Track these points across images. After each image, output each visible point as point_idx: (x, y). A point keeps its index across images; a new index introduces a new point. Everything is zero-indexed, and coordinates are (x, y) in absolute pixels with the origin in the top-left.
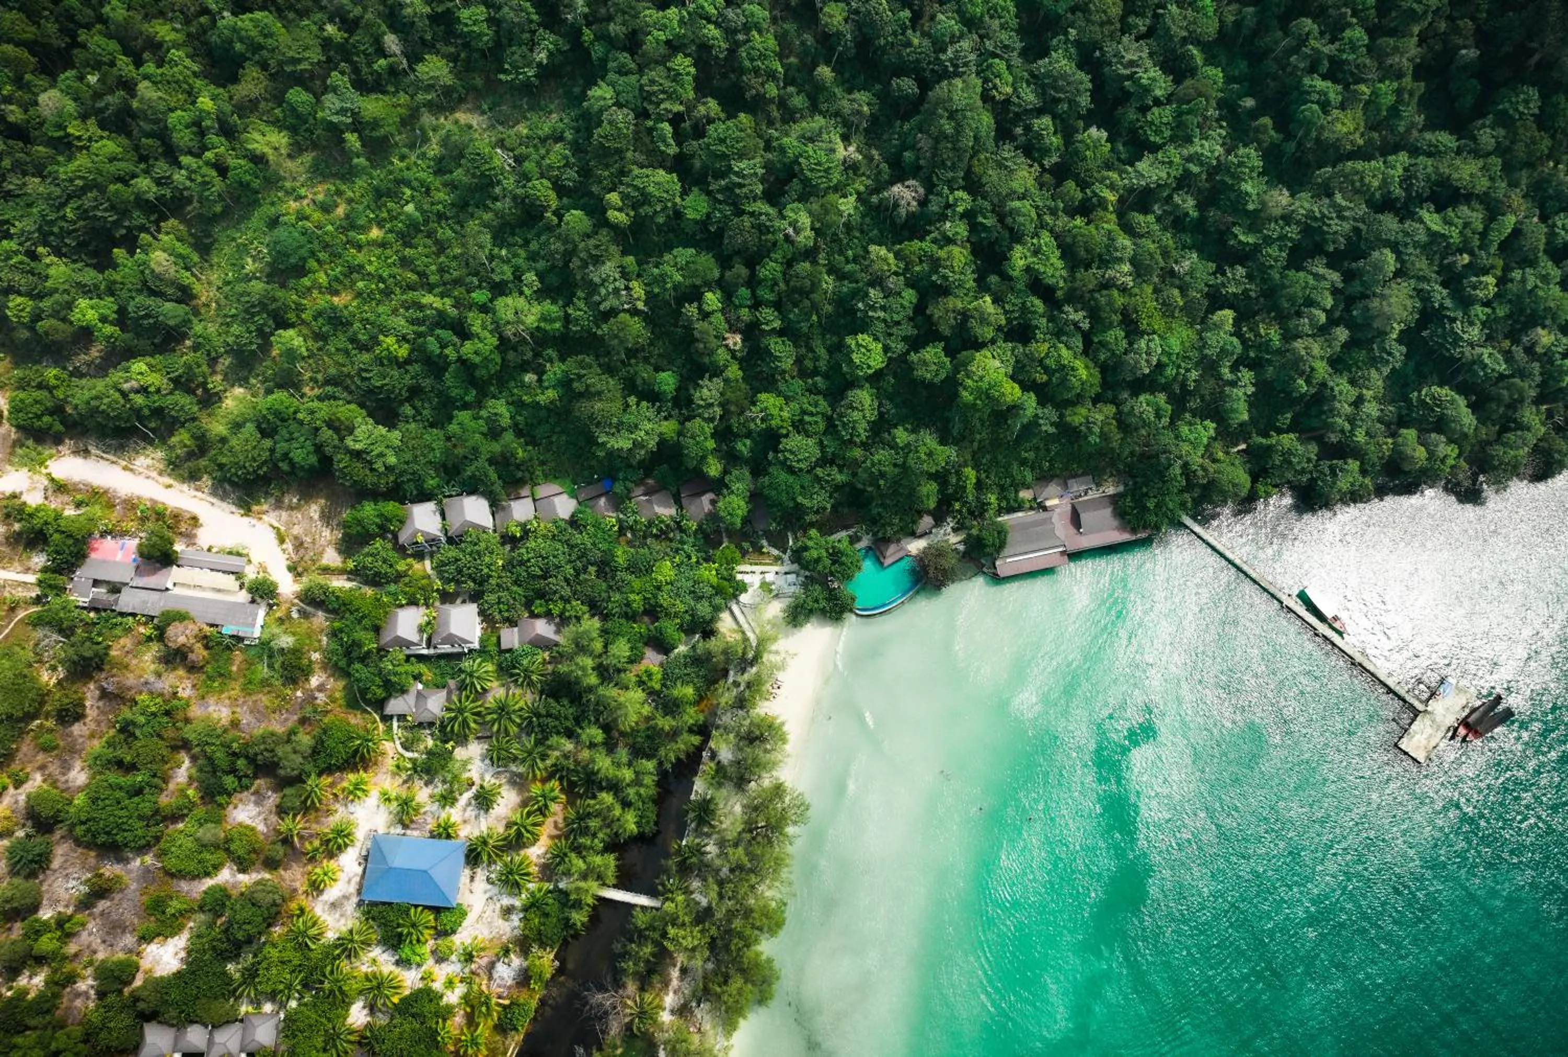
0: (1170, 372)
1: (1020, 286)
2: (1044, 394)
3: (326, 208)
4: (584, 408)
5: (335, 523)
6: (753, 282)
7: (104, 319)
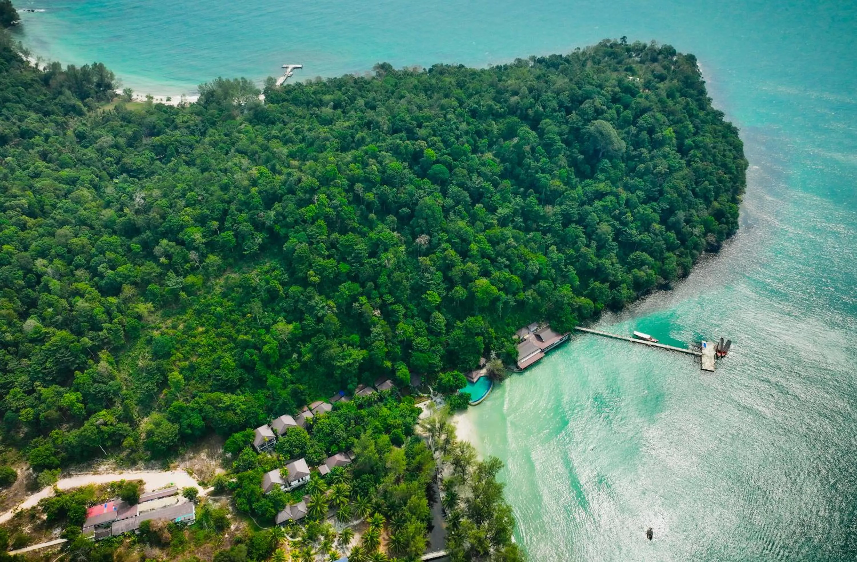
0: (545, 271)
1: (479, 257)
2: (506, 290)
3: (174, 327)
4: (326, 354)
5: (216, 457)
6: (377, 287)
7: (78, 400)
